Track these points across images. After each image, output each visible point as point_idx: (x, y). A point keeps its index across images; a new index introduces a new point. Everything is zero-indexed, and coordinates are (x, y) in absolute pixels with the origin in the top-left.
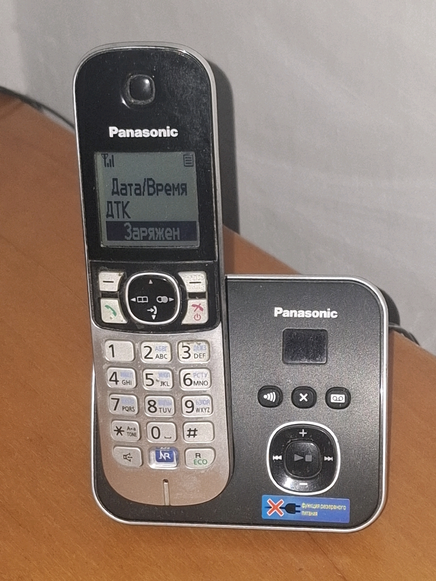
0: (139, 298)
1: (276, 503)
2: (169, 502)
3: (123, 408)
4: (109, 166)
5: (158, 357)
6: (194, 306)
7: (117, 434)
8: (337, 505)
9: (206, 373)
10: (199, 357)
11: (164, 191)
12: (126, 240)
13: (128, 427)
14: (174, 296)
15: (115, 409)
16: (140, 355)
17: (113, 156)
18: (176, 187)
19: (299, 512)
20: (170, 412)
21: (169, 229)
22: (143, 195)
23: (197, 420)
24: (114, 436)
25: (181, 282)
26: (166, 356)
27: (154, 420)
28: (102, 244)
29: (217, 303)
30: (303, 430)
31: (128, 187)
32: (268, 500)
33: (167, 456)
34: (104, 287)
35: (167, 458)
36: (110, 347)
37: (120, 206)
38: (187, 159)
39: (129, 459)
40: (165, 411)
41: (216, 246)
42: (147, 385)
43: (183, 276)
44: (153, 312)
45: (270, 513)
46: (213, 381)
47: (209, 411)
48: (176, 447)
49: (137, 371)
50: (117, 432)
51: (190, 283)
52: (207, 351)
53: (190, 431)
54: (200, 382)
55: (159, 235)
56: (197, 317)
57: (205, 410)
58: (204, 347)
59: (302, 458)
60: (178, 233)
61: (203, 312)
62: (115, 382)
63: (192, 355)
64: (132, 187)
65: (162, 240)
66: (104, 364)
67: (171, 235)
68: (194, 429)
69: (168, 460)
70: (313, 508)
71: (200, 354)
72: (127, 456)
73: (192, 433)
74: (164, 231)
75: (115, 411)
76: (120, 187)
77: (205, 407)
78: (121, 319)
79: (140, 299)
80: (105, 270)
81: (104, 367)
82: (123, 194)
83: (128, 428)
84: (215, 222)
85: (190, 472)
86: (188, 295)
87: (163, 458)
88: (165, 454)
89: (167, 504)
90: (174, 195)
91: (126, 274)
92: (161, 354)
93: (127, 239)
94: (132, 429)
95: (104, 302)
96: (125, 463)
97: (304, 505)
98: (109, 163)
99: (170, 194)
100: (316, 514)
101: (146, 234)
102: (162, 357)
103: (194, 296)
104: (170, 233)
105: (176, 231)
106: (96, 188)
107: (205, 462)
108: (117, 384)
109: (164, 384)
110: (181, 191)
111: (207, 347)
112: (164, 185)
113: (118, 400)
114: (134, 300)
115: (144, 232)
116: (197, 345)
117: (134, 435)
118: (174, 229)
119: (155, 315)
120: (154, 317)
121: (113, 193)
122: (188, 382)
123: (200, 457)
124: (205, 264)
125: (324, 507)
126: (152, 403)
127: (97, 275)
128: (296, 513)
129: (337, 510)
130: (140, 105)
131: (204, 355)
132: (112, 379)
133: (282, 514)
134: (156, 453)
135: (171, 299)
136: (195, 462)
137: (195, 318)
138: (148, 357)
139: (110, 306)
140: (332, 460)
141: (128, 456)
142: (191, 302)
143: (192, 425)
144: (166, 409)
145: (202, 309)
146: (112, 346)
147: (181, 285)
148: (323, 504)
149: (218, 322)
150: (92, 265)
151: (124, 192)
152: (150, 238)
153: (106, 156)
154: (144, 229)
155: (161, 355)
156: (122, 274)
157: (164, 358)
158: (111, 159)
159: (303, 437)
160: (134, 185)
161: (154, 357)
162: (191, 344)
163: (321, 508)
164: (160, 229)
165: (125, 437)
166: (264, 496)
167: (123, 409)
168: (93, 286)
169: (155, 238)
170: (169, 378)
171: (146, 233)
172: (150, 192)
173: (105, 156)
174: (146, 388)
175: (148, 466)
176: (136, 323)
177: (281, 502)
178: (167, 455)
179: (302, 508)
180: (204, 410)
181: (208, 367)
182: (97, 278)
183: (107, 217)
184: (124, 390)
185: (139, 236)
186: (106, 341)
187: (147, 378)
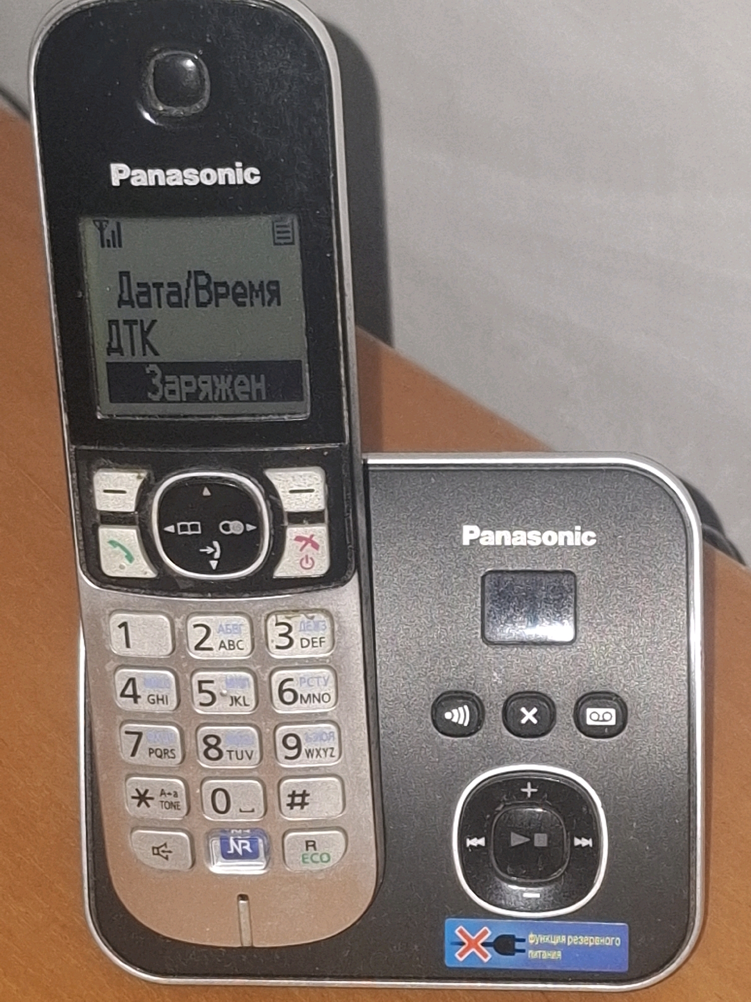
0: (181, 526)
1: (473, 935)
2: (249, 939)
3: (151, 751)
4: (112, 245)
5: (225, 647)
6: (299, 539)
7: (139, 805)
8: (601, 936)
9: (326, 678)
10: (311, 645)
11: (230, 297)
12: (151, 401)
13: (163, 790)
14: (257, 520)
15: (133, 754)
16: (185, 641)
17: (118, 225)
18: (257, 288)
19: (523, 951)
20: (250, 758)
21: (240, 377)
22: (187, 306)
23: (307, 773)
24: (132, 808)
25: (270, 491)
26: (240, 643)
27: (218, 774)
28: (100, 411)
29: (349, 530)
30: (529, 784)
31: (153, 291)
32: (458, 929)
33: (244, 847)
34: (104, 503)
35: (244, 851)
36: (120, 626)
37: (137, 329)
38: (279, 229)
39: (164, 855)
40: (240, 757)
41: (346, 414)
42: (202, 704)
43: (276, 479)
44: (212, 554)
45: (461, 955)
46: (340, 693)
47: (333, 754)
48: (264, 828)
49: (179, 674)
50: (137, 801)
51: (292, 492)
52: (328, 632)
53: (293, 795)
54: (314, 696)
55: (220, 390)
56: (307, 562)
57: (325, 752)
58: (321, 624)
59: (528, 840)
60: (262, 385)
61: (320, 552)
62: (132, 699)
63: (297, 642)
64: (161, 289)
65: (228, 400)
66: (108, 661)
67: (248, 390)
68: (301, 792)
69: (246, 856)
70: (552, 942)
71: (313, 638)
72: (161, 850)
73: (298, 800)
74: (232, 383)
75: (132, 758)
76: (135, 290)
77: (325, 747)
78: (143, 569)
79: (184, 528)
80: (107, 467)
81: (109, 667)
82: (142, 305)
83: (163, 793)
84: (342, 363)
85: (295, 879)
86: (286, 516)
87: (235, 850)
88: (240, 842)
89: (246, 944)
90: (252, 304)
91: (152, 474)
92: (229, 641)
93: (154, 400)
94: (169, 794)
95: (105, 533)
96: (157, 862)
97: (532, 938)
98: (110, 238)
99: (243, 304)
100: (557, 955)
101: (192, 389)
102: (232, 647)
103: (298, 518)
104: (244, 385)
105: (258, 380)
106: (83, 294)
107: (325, 858)
108: (136, 702)
109: (236, 700)
110: (267, 297)
111: (328, 624)
112: (231, 284)
113: (140, 734)
114: (170, 529)
115: (188, 384)
116: (306, 620)
117: (174, 806)
118: (253, 377)
119: (216, 560)
120: (214, 564)
121: (121, 302)
122: (288, 696)
123: (315, 849)
124: (323, 450)
125: (573, 940)
126: (212, 741)
127: (90, 477)
128: (517, 954)
129: (602, 946)
130: (177, 117)
131: (322, 640)
132: (126, 693)
133: (487, 957)
134: (221, 843)
135: (250, 527)
136: (303, 859)
137: (301, 563)
138: (202, 646)
139: (120, 542)
140: (591, 845)
141: (163, 848)
142: (293, 532)
143: (297, 784)
144: (242, 752)
145: (316, 546)
146: (124, 625)
147: (271, 497)
148: (573, 935)
149: (351, 572)
150: (78, 456)
151: (144, 299)
152: (202, 397)
153: (104, 223)
154: (191, 378)
155: (231, 643)
156: (144, 475)
157: (236, 648)
158: (115, 230)
159: (529, 799)
160: (165, 286)
161: (216, 647)
162: (293, 619)
163: (569, 944)
164: (223, 377)
165: (154, 810)
166: (448, 921)
167: (150, 753)
168: (80, 499)
169: (213, 398)
170: (247, 688)
171: (194, 387)
172: (202, 300)
173: (101, 224)
174: (200, 711)
175: (204, 866)
176: (175, 575)
177: (485, 933)
178: (243, 845)
179: (529, 943)
180: (322, 752)
181: (331, 665)
182: (90, 484)
183: (109, 354)
184: (153, 714)
185: (178, 393)
186: (110, 614)
187: (201, 691)
